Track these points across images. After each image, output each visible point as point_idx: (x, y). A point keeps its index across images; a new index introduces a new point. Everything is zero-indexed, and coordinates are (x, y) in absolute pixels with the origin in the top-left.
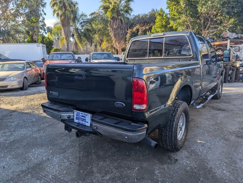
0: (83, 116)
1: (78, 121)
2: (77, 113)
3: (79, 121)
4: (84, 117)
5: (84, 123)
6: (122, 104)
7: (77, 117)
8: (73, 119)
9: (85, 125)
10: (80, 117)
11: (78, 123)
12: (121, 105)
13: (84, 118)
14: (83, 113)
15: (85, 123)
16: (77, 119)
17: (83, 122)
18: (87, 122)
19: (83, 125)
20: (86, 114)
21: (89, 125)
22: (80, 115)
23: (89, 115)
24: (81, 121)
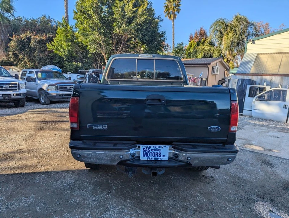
0: (155, 150)
1: (147, 157)
2: (144, 147)
4: (158, 150)
5: (158, 157)
6: (218, 127)
7: (145, 152)
8: (139, 157)
9: (161, 161)
10: (151, 152)
11: (148, 160)
12: (217, 129)
13: (158, 152)
14: (155, 146)
15: (160, 157)
16: (144, 155)
18: (164, 156)
19: (157, 160)
20: (162, 146)
21: (166, 158)
22: (150, 150)
23: (168, 146)
24: (152, 157)
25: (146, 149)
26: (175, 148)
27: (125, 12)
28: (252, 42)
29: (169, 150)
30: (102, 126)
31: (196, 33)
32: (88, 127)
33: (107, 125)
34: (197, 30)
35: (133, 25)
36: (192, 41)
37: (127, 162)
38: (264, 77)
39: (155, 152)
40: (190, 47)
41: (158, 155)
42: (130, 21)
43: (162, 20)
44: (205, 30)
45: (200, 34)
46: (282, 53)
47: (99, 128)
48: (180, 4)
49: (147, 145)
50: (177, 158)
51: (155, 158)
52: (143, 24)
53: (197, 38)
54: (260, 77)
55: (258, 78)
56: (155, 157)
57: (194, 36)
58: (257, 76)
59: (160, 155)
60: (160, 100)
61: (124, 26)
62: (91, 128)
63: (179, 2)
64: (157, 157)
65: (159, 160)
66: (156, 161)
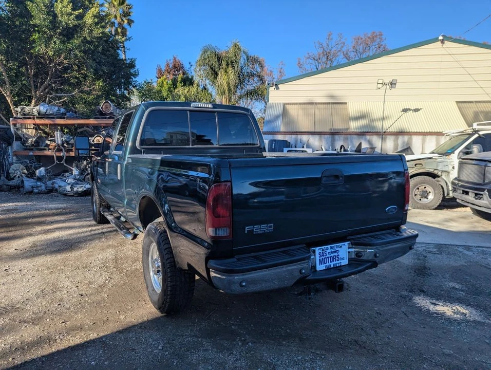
0: (332, 252)
1: (324, 265)
2: (320, 251)
3: (326, 265)
4: (335, 252)
5: (338, 262)
7: (321, 258)
9: (341, 266)
10: (328, 256)
11: (326, 269)
13: (336, 254)
14: (332, 245)
16: (321, 262)
17: (335, 262)
18: (343, 259)
19: (337, 267)
20: (341, 244)
21: (345, 262)
22: (327, 253)
23: (346, 243)
24: (330, 263)
25: (323, 253)
26: (354, 244)
27: (55, 16)
28: (274, 87)
29: (349, 248)
30: (267, 226)
31: (168, 65)
32: (246, 232)
33: (273, 225)
34: (168, 60)
35: (76, 42)
36: (162, 78)
37: (307, 278)
38: (299, 137)
39: (332, 255)
40: (161, 87)
41: (336, 258)
42: (69, 33)
43: (129, 39)
44: (181, 62)
45: (175, 67)
46: (313, 103)
47: (262, 231)
48: (130, 11)
49: (323, 247)
50: (361, 258)
51: (334, 265)
52: (97, 42)
53: (169, 73)
54: (294, 136)
55: (291, 137)
56: (333, 263)
57: (163, 69)
58: (290, 136)
59: (339, 258)
60: (337, 177)
61: (55, 42)
62: (251, 232)
63: (130, 8)
64: (336, 262)
65: (338, 267)
66: (335, 268)
